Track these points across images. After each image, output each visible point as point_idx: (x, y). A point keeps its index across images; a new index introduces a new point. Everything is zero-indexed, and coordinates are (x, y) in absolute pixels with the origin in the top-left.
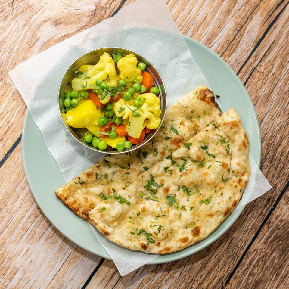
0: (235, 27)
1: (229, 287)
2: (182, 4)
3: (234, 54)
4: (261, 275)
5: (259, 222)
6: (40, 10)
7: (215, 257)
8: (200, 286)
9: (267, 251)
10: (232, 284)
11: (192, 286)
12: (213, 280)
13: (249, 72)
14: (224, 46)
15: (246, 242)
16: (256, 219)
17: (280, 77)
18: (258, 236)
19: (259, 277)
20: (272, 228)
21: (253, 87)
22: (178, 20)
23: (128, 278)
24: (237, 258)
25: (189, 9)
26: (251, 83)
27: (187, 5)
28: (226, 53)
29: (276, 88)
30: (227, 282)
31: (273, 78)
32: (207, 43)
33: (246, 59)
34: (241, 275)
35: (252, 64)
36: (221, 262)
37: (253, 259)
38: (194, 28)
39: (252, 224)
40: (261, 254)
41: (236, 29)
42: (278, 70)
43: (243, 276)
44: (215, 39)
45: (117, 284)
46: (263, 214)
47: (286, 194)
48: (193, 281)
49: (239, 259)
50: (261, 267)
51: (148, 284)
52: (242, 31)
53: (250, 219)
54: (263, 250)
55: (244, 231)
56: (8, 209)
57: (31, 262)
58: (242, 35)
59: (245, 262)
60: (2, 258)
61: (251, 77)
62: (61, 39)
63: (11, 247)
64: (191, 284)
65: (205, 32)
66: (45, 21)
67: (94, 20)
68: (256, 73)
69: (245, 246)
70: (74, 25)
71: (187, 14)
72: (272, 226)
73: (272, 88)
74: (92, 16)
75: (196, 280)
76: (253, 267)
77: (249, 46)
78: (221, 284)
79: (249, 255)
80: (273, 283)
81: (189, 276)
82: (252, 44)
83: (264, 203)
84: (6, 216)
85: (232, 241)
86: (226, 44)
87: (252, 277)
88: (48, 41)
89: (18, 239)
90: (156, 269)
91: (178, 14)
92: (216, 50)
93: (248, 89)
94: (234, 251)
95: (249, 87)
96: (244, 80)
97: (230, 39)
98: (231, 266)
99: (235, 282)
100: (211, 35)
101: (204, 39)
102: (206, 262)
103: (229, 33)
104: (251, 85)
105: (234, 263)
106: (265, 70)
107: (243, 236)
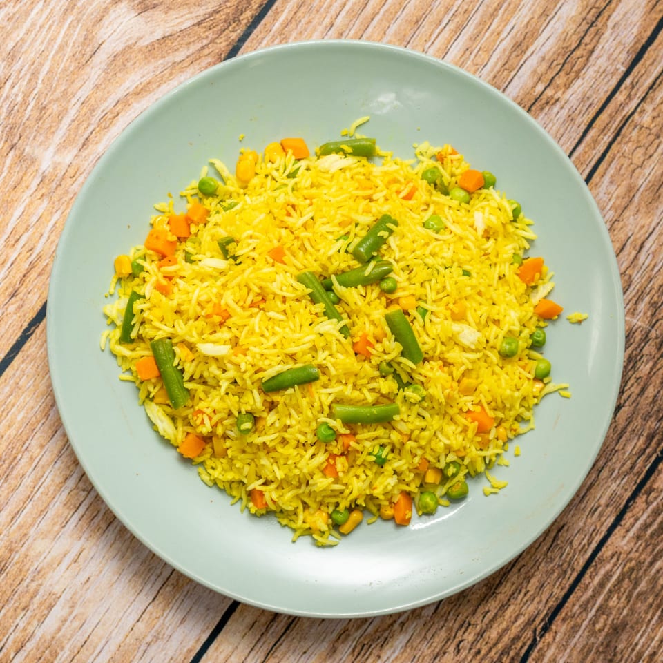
0: (584, 14)
3: (579, 82)
4: (625, 612)
5: (626, 490)
7: (519, 570)
8: (482, 636)
9: (643, 556)
10: (556, 632)
11: (462, 636)
12: (514, 623)
14: (555, 63)
15: (594, 535)
16: (618, 482)
18: (622, 523)
19: (621, 617)
20: (655, 504)
21: (622, 165)
24: (569, 572)
28: (560, 80)
30: (546, 629)
33: (608, 93)
34: (578, 612)
35: (622, 106)
36: (532, 581)
37: (608, 576)
38: (482, 17)
39: (609, 493)
40: (628, 565)
41: (584, 19)
43: (584, 614)
44: (532, 44)
45: (288, 632)
46: (635, 470)
48: (466, 625)
49: (575, 575)
50: (626, 594)
51: (360, 632)
52: (599, 23)
54: (632, 555)
55: (589, 509)
56: (32, 459)
57: (87, 581)
58: (599, 34)
59: (589, 583)
60: (21, 571)
61: (619, 139)
62: (156, 45)
63: (40, 546)
64: (460, 633)
65: (509, 27)
68: (630, 129)
69: (589, 544)
70: (186, 11)
72: (656, 498)
75: (472, 623)
76: (607, 593)
77: (616, 63)
79: (599, 566)
80: (653, 630)
81: (457, 613)
82: (623, 56)
83: (638, 444)
84: (28, 474)
85: (560, 534)
86: (560, 58)
87: (605, 617)
88: (123, 52)
89: (57, 528)
92: (535, 72)
93: (610, 169)
94: (564, 556)
95: (612, 165)
96: (601, 148)
97: (570, 45)
98: (555, 591)
99: (564, 627)
100: (524, 34)
101: (506, 44)
102: (497, 582)
103: (569, 28)
104: (617, 158)
105: (562, 585)
106: (652, 122)
107: (586, 521)
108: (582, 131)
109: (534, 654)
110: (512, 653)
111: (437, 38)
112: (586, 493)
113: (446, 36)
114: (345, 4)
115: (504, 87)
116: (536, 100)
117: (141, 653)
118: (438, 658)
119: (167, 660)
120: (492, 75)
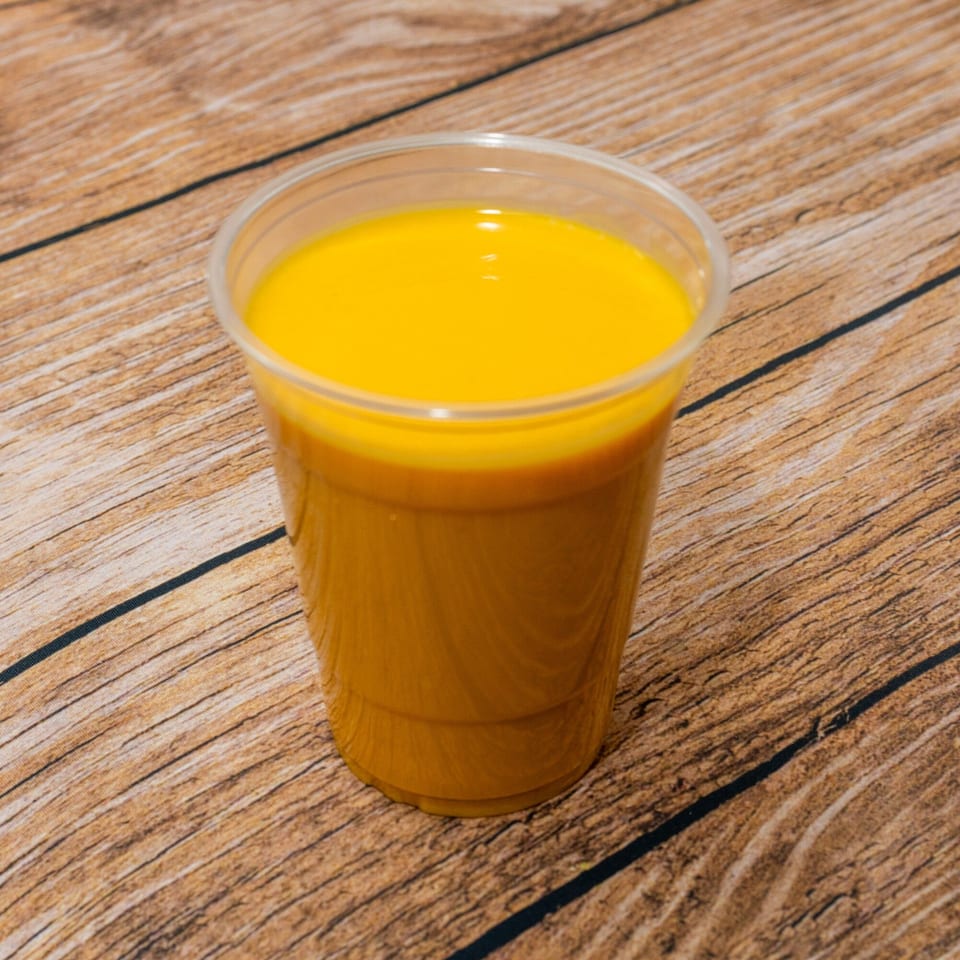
1: (850, 740)
7: (805, 625)
8: (698, 703)
12: (772, 699)
30: (840, 723)
34: (919, 710)
43: (932, 717)
75: (684, 680)
81: (655, 660)
88: (370, 48)
98: (874, 668)
102: (754, 634)
109: (807, 754)
110: (756, 743)
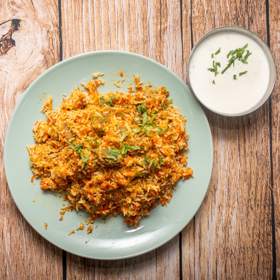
2: (104, 5)
3: (169, 17)
5: (267, 128)
6: (4, 88)
10: (276, 184)
11: (250, 204)
13: (189, 23)
14: (158, 16)
15: (267, 148)
16: (263, 128)
17: (213, 10)
18: (273, 138)
20: (278, 126)
21: (199, 33)
22: (110, 20)
23: (205, 230)
24: (268, 164)
25: (112, 6)
26: (196, 31)
27: (108, 3)
28: (163, 21)
29: (216, 21)
31: (209, 15)
32: (144, 23)
33: (180, 14)
35: (187, 15)
36: (259, 174)
38: (126, 18)
39: (263, 133)
42: (208, 6)
44: (147, 15)
45: (201, 239)
46: (266, 121)
47: (273, 95)
48: (249, 200)
49: (270, 163)
51: (221, 224)
53: (259, 130)
55: (261, 142)
59: (275, 163)
61: (193, 25)
64: (249, 203)
65: (137, 15)
66: (15, 94)
67: (50, 66)
68: (194, 20)
69: (268, 151)
71: (113, 11)
72: (277, 124)
73: (213, 23)
74: (46, 65)
77: (176, 3)
78: (269, 189)
79: (275, 156)
83: (261, 113)
85: (257, 155)
86: (158, 14)
90: (220, 211)
91: (107, 16)
92: (154, 23)
93: (196, 37)
94: (263, 160)
95: (196, 35)
96: (190, 32)
97: (158, 7)
99: (277, 180)
100: (142, 14)
101: (140, 21)
103: (154, 3)
104: (196, 32)
105: (268, 169)
106: (199, 13)
107: (262, 146)
108: (180, 31)
111: (118, 34)
112: (256, 137)
113: (120, 32)
114: (83, 44)
115: (148, 35)
116: (160, 32)
117: (164, 276)
118: (248, 215)
119: (173, 272)
120: (142, 34)
